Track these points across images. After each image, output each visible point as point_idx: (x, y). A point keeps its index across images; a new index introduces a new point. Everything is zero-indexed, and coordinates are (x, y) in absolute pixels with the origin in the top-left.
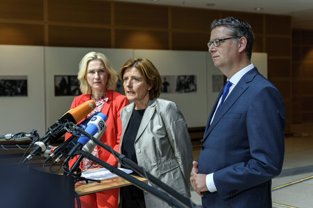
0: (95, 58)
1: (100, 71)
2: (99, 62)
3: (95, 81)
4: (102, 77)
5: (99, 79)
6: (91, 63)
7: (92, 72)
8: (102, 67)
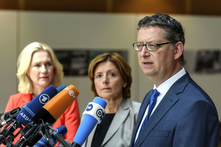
0: (40, 49)
1: (47, 64)
2: (45, 54)
3: (42, 75)
4: (49, 71)
5: (46, 73)
6: (36, 55)
7: (38, 65)
8: (49, 60)
